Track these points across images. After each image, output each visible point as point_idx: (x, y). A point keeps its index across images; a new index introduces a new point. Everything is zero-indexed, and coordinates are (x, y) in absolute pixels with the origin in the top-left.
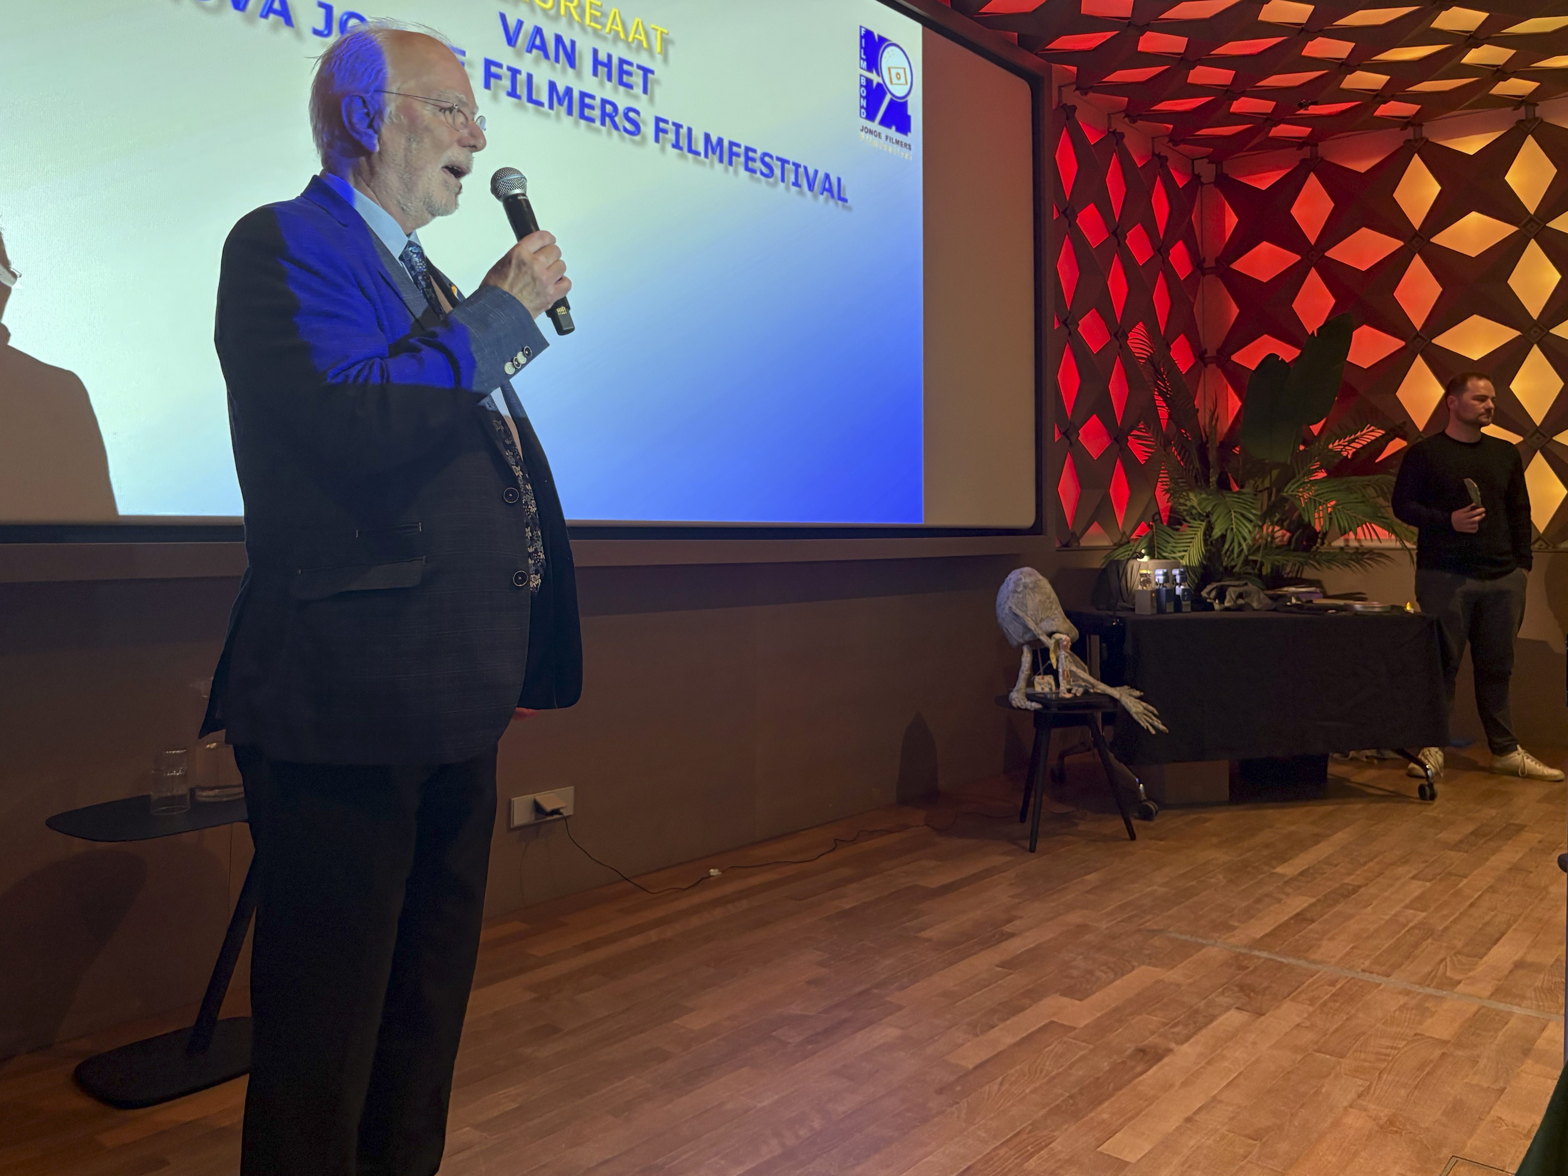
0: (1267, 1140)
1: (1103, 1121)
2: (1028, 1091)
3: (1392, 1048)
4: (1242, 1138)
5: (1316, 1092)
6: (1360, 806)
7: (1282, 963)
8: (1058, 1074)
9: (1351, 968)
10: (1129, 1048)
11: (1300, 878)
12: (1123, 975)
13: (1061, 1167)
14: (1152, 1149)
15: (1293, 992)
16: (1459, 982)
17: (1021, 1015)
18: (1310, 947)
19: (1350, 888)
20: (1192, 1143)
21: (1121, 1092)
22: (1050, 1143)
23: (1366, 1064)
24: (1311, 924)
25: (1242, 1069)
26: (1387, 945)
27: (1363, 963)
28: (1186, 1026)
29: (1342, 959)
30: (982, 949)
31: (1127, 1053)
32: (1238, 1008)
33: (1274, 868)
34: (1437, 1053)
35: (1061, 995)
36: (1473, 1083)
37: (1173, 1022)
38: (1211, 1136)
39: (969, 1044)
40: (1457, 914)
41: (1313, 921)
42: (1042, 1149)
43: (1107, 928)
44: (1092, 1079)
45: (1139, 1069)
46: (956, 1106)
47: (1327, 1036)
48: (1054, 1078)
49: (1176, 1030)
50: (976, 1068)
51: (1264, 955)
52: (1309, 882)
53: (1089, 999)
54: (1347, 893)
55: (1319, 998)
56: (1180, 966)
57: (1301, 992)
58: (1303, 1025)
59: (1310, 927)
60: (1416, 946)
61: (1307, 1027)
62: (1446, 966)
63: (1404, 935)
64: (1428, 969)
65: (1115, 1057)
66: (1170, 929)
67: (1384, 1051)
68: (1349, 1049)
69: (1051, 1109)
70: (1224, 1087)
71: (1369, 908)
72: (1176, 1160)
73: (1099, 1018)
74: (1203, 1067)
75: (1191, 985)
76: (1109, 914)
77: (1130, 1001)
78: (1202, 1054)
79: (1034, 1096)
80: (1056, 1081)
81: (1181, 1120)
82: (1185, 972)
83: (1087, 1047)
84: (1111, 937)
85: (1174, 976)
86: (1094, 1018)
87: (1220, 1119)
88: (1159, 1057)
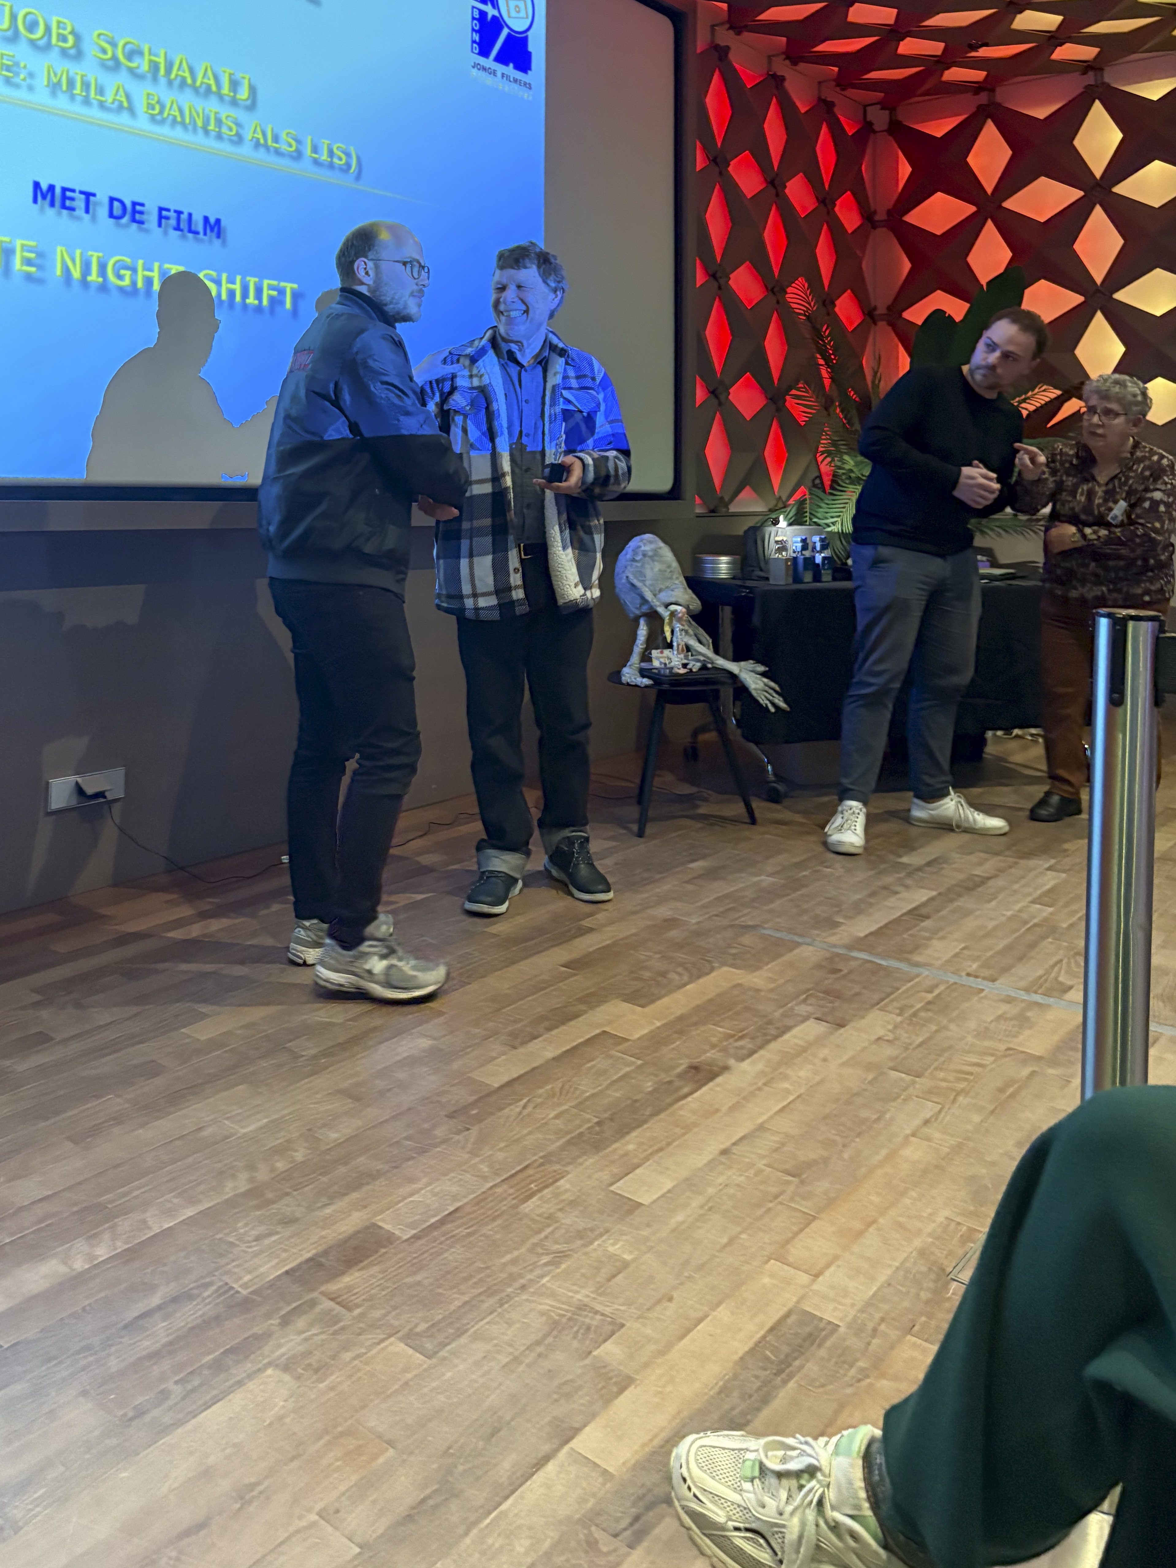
0: (807, 1178)
1: (627, 1153)
2: (551, 1116)
3: (977, 1065)
4: (780, 1174)
5: (878, 1118)
7: (880, 965)
8: (593, 1095)
10: (681, 1064)
11: (926, 868)
12: (699, 977)
13: (560, 1210)
14: (674, 1187)
15: (879, 1000)
16: (1071, 987)
17: (572, 1023)
18: (916, 948)
19: (978, 879)
20: (721, 1180)
21: (657, 1118)
22: (558, 1180)
25: (802, 1091)
28: (752, 1038)
30: (552, 946)
31: (678, 1070)
32: (816, 1018)
33: (900, 857)
34: (1026, 1071)
35: (624, 1001)
37: (740, 1035)
38: (745, 1172)
39: (504, 1057)
42: (546, 1187)
43: (698, 923)
44: (629, 1102)
45: (686, 1090)
46: (466, 1133)
48: (587, 1099)
49: (741, 1043)
50: (502, 1087)
51: (864, 956)
52: (932, 873)
53: (652, 1006)
54: (973, 885)
56: (765, 968)
58: (886, 1038)
59: (923, 924)
60: (1032, 946)
61: (888, 1041)
62: (1060, 968)
63: (1024, 933)
64: (1040, 972)
65: (663, 1075)
66: (765, 926)
67: (966, 1068)
68: (929, 1067)
69: (573, 1138)
70: (776, 1113)
71: (993, 903)
72: (697, 1202)
73: (658, 1028)
74: (758, 1089)
75: (772, 990)
76: (704, 907)
77: (698, 1009)
78: (762, 1073)
79: (557, 1122)
80: (588, 1103)
81: (717, 1152)
82: (770, 975)
83: (634, 1063)
84: (699, 933)
85: (756, 980)
86: (652, 1028)
87: (760, 1152)
88: (712, 1076)
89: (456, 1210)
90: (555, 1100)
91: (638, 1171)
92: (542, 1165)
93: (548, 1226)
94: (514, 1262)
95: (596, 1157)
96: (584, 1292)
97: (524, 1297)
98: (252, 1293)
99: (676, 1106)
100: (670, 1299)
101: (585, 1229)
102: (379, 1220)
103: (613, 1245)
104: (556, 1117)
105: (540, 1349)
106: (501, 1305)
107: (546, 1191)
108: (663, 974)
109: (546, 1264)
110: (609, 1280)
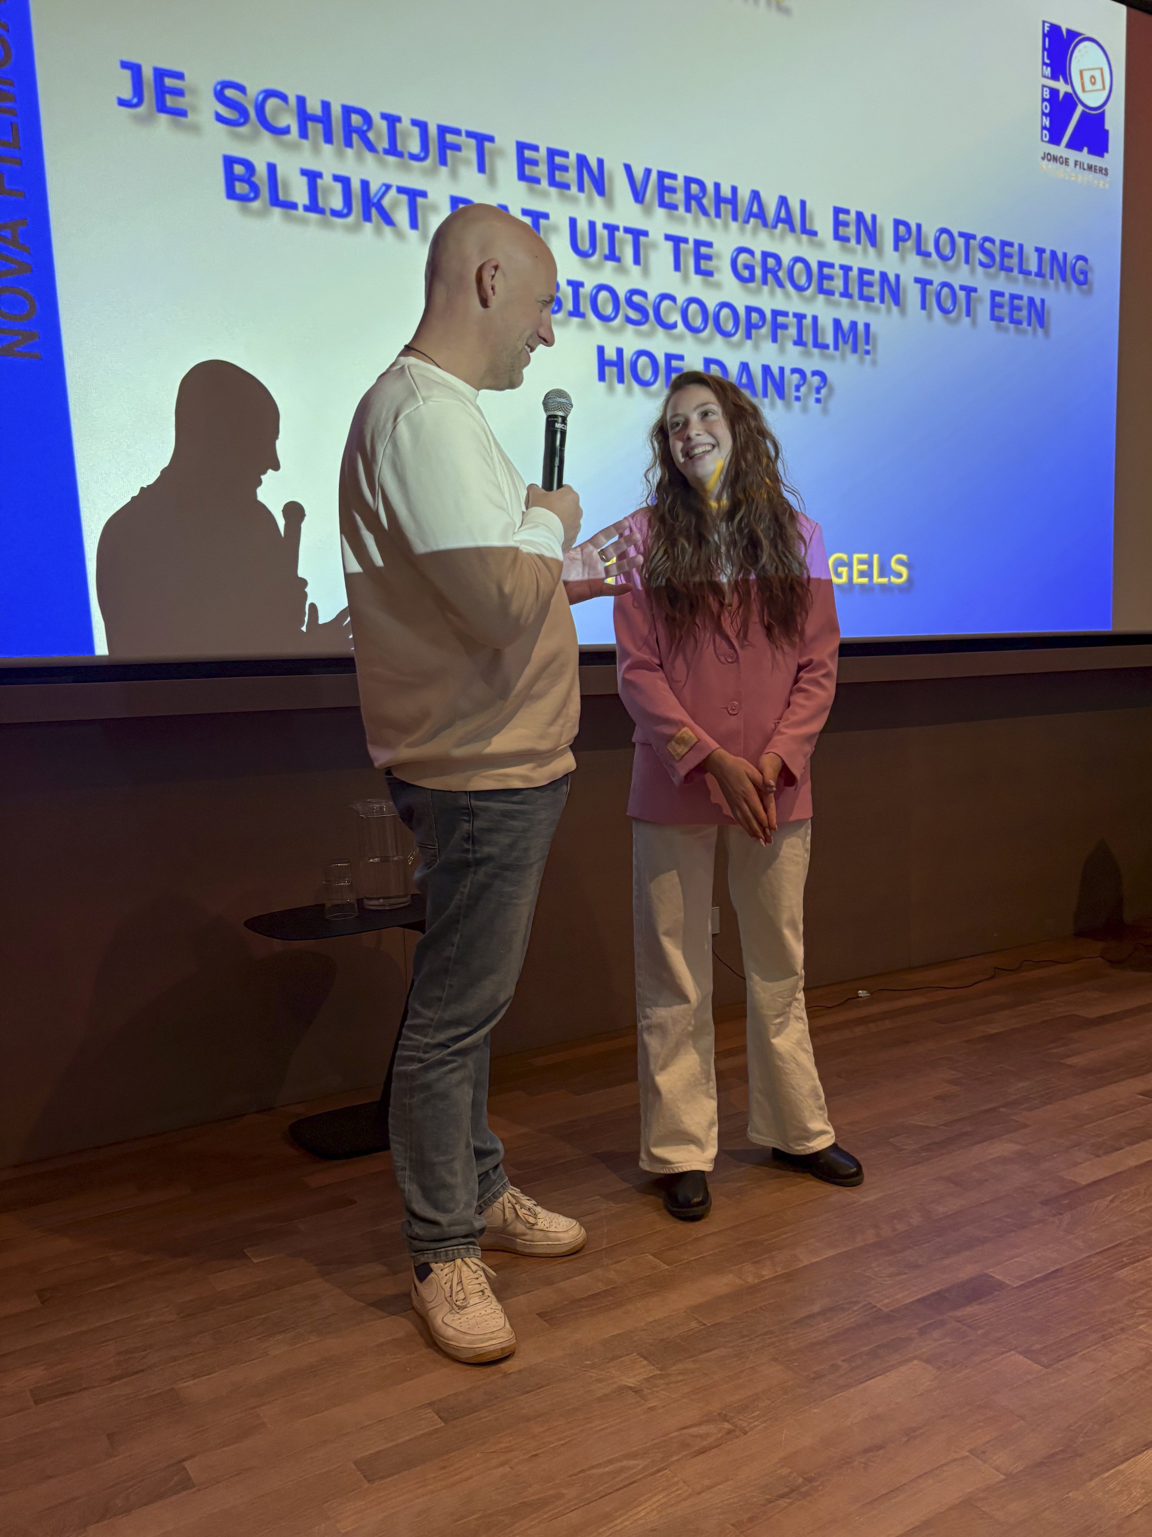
2: (1138, 1209)
22: (1148, 1257)
30: (1129, 1077)
39: (1089, 1162)
42: (1138, 1261)
46: (1060, 1216)
50: (1088, 1185)
89: (1057, 1271)
90: (1140, 1198)
92: (1132, 1244)
93: (1142, 1289)
94: (1113, 1311)
97: (1124, 1336)
98: (892, 1311)
102: (990, 1271)
104: (1141, 1211)
105: (1141, 1372)
106: (1105, 1339)
107: (1138, 1264)
109: (1142, 1316)
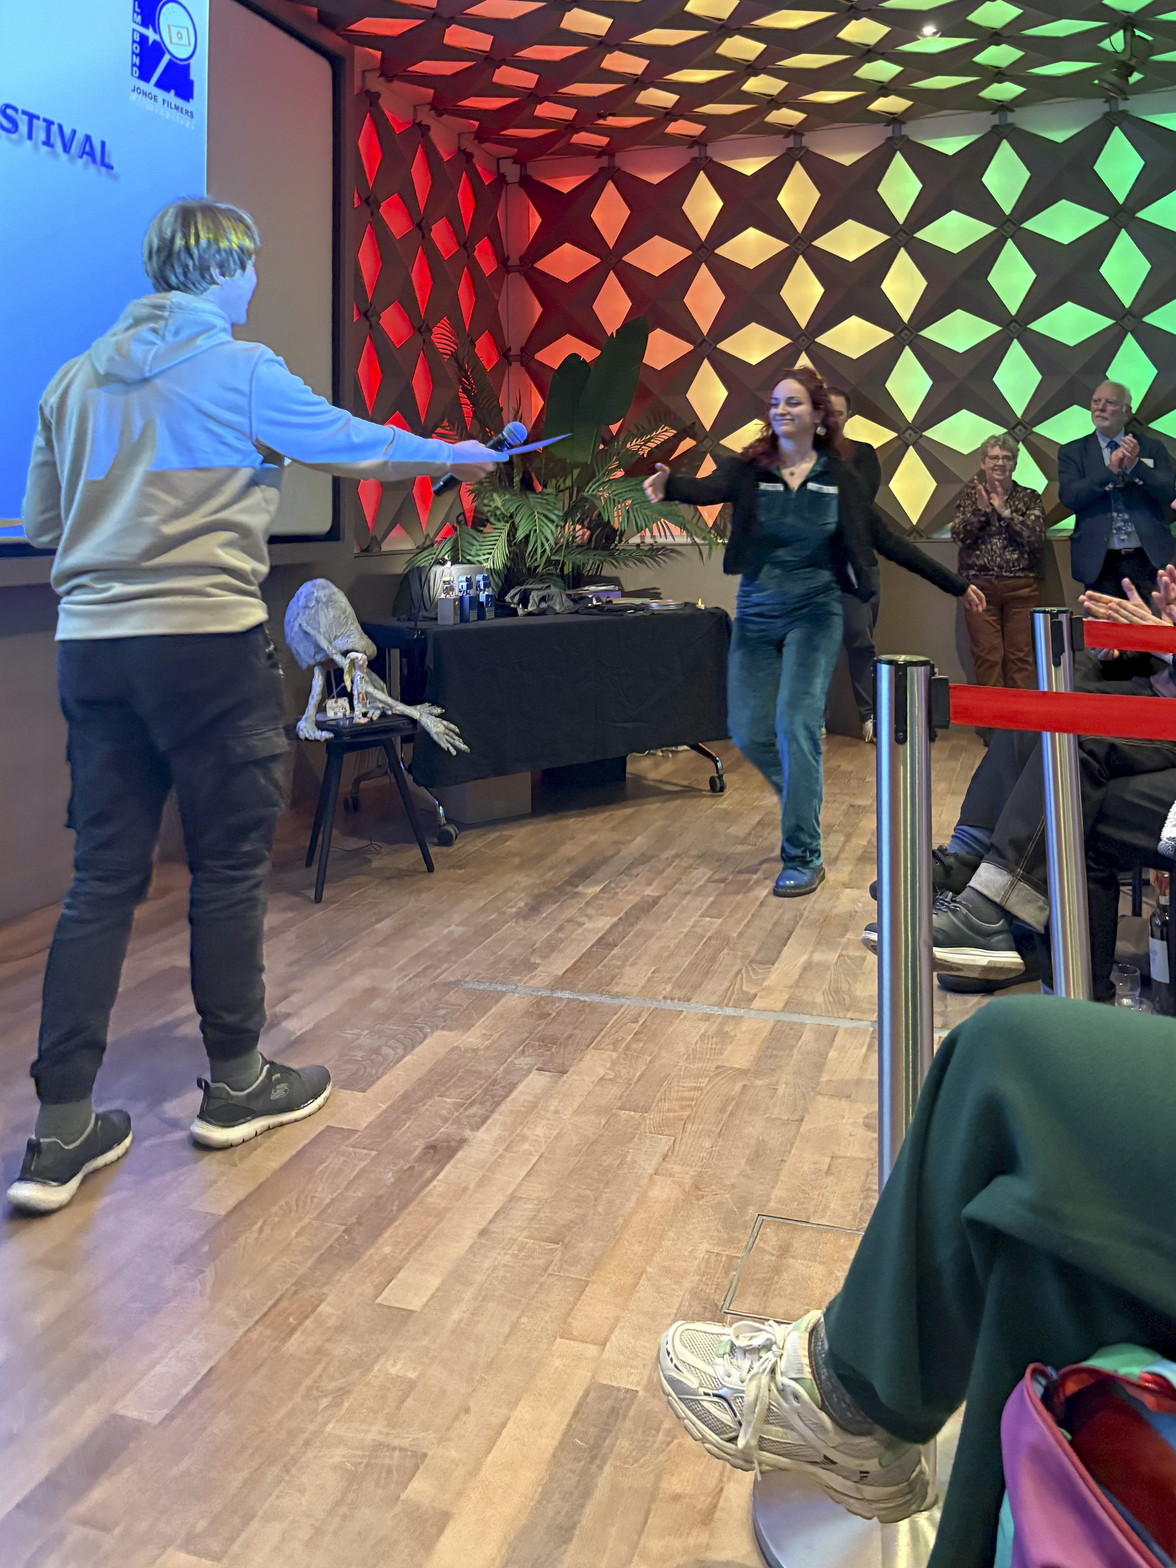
0: (570, 1241)
1: (385, 1258)
2: (293, 1234)
3: (695, 1089)
4: (543, 1244)
5: (621, 1163)
6: (658, 805)
7: (585, 1002)
8: (332, 1201)
9: (653, 997)
10: (418, 1146)
11: (602, 895)
12: (413, 1047)
13: (328, 1340)
14: (441, 1284)
15: (596, 1038)
16: (755, 996)
18: (613, 979)
19: (651, 900)
20: (487, 1264)
21: (406, 1211)
22: (318, 1306)
23: (671, 1115)
24: (612, 950)
25: (543, 1149)
26: (687, 963)
27: (665, 989)
28: (482, 1103)
29: (643, 987)
31: (416, 1153)
32: (538, 1069)
33: (577, 886)
34: (738, 1087)
35: (342, 1088)
36: (773, 1117)
37: (468, 1102)
38: (508, 1250)
40: (750, 916)
41: (616, 945)
42: (307, 1317)
43: (398, 989)
44: (373, 1199)
45: (429, 1173)
46: (201, 1276)
47: (631, 1087)
48: (328, 1206)
49: (472, 1111)
50: (229, 1213)
51: (566, 995)
52: (609, 899)
53: (373, 1088)
54: (647, 907)
55: (623, 1039)
56: (477, 1024)
57: (603, 1037)
58: (607, 1077)
59: (612, 953)
60: (713, 960)
61: (610, 1080)
62: (742, 978)
63: (703, 949)
64: (726, 984)
65: (402, 1162)
66: (467, 979)
67: (686, 1094)
68: (653, 1099)
69: (322, 1254)
70: (523, 1179)
71: (669, 921)
72: (469, 1294)
73: (385, 1111)
74: (501, 1156)
75: (487, 1048)
76: (401, 970)
77: (421, 1082)
78: (500, 1138)
79: (301, 1239)
80: (330, 1211)
81: (476, 1235)
82: (484, 1031)
83: (369, 1155)
84: (403, 999)
85: (471, 1040)
86: (379, 1112)
87: (519, 1224)
88: (451, 1152)
89: (211, 1370)
90: (293, 1214)
91: (401, 1275)
92: (296, 1293)
93: (319, 1361)
94: (291, 1414)
95: (353, 1269)
96: (375, 1428)
97: (310, 1454)
99: (423, 1194)
100: (467, 1411)
101: (360, 1357)
102: (119, 1408)
103: (394, 1366)
104: (298, 1234)
105: (343, 1510)
106: (288, 1471)
107: (308, 1322)
108: (377, 1051)
109: (326, 1408)
110: (398, 1408)
